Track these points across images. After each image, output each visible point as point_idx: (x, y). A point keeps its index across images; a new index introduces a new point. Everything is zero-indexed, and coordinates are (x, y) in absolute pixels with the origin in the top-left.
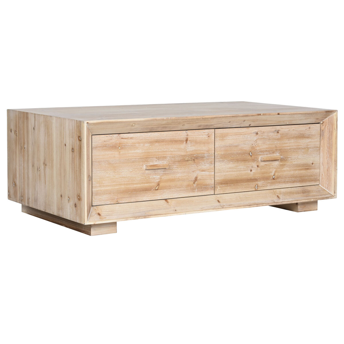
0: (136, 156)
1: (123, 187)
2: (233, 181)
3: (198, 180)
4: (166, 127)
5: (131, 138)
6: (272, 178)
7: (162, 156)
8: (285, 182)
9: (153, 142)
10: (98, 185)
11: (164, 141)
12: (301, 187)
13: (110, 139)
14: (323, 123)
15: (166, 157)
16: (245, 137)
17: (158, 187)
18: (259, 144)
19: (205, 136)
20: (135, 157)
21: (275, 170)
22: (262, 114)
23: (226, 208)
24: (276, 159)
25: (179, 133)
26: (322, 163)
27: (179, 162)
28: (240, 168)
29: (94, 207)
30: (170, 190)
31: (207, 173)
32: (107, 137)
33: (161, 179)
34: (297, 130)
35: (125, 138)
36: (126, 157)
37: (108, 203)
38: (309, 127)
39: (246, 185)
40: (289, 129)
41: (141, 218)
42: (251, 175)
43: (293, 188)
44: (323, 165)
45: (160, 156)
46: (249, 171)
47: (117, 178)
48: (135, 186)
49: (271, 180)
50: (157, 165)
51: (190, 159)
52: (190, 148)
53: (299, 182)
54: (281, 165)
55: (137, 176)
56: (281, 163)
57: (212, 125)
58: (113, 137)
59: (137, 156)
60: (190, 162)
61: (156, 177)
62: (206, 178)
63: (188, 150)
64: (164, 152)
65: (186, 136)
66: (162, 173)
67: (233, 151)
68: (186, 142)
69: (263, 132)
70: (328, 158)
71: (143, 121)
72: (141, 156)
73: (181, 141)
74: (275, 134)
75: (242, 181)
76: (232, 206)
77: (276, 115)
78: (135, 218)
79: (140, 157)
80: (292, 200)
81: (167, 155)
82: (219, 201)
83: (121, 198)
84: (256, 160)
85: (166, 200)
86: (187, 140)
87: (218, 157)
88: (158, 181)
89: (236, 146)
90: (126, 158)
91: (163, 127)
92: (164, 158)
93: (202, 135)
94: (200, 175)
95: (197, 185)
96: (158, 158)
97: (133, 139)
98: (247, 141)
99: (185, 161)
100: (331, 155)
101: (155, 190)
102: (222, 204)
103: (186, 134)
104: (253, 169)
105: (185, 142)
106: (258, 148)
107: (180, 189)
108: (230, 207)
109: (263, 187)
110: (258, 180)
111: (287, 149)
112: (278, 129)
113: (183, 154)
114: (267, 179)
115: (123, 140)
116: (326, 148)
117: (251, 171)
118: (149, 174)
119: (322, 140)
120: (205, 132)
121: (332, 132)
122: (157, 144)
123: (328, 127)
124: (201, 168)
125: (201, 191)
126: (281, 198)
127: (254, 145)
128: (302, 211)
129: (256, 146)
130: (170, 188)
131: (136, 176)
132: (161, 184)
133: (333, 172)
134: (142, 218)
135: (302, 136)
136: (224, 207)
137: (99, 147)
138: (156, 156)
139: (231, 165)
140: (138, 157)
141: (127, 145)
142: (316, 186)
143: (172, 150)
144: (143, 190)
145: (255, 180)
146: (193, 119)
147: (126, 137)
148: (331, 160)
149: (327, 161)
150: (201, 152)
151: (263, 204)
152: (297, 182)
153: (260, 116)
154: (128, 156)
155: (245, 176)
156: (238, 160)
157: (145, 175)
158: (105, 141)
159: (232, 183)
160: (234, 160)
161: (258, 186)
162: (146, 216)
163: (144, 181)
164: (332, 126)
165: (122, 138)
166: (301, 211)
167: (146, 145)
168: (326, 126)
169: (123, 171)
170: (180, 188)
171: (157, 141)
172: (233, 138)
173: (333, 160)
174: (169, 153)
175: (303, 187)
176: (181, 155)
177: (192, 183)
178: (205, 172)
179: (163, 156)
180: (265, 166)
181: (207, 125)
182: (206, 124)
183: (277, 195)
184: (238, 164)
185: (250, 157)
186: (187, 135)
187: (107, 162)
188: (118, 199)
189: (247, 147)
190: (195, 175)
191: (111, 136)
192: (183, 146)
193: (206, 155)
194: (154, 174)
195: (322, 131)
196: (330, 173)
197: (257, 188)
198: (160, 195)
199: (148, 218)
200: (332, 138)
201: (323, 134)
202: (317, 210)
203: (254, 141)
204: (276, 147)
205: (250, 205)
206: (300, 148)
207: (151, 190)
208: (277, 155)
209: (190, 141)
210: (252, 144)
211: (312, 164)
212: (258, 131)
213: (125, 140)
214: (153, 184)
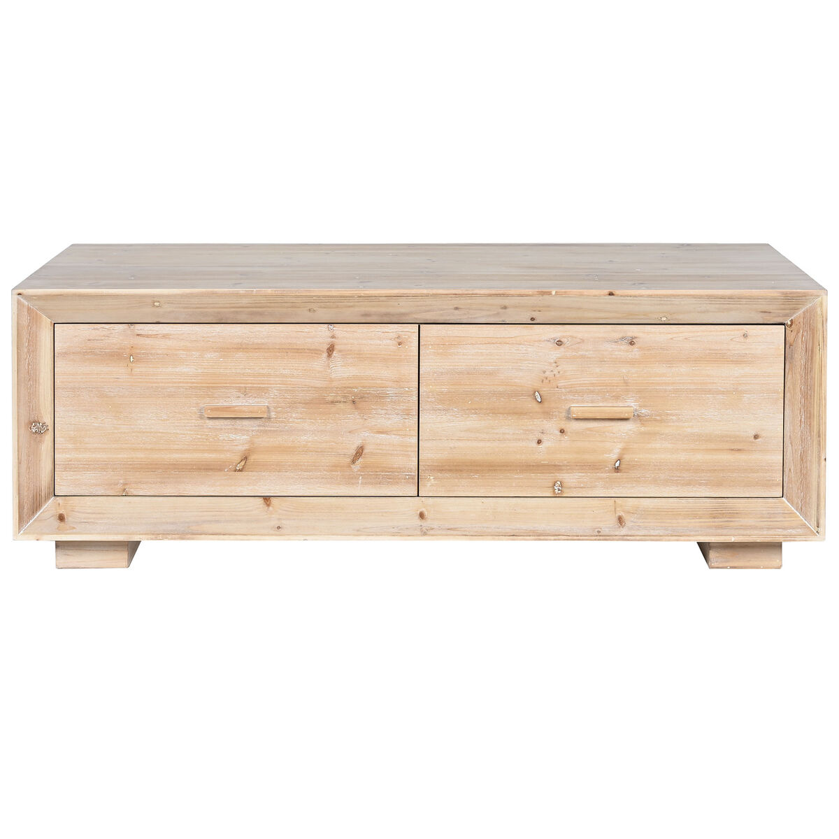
0: (180, 382)
1: (140, 455)
2: (480, 466)
3: (365, 454)
4: (261, 314)
5: (165, 336)
6: (611, 467)
7: (255, 385)
8: (655, 481)
9: (227, 350)
10: (70, 446)
11: (261, 349)
12: (713, 500)
13: (104, 336)
14: (791, 325)
15: (268, 390)
16: (518, 352)
17: (243, 463)
18: (565, 371)
19: (388, 341)
20: (175, 385)
21: (620, 446)
22: (554, 293)
23: (433, 535)
24: (622, 416)
25: (306, 330)
26: (790, 436)
27: (307, 403)
28: (504, 434)
29: (58, 498)
30: (280, 473)
31: (394, 439)
32: (97, 329)
33: (253, 444)
34: (699, 339)
35: (148, 336)
36: (151, 383)
37: (100, 494)
38: (742, 333)
39: (522, 479)
40: (670, 336)
41: (172, 539)
42: (540, 454)
43: (684, 501)
44: (791, 443)
45: (250, 385)
46: (534, 444)
47: (125, 433)
48: (176, 456)
49: (609, 472)
50: (232, 409)
51: (339, 398)
52: (342, 370)
53: (706, 484)
54: (641, 433)
55: (182, 432)
56: (643, 429)
57: (404, 314)
58: (113, 332)
59: (183, 383)
60: (341, 405)
61: (237, 439)
62: (390, 452)
63: (333, 376)
64: (263, 375)
65: (330, 340)
66: (254, 429)
67: (477, 387)
68: (329, 356)
69: (579, 341)
70: (803, 425)
71: (179, 295)
72: (193, 383)
73: (315, 352)
74: (622, 347)
75: (509, 468)
76: (455, 533)
77: (605, 295)
78: (153, 537)
79: (189, 385)
80: (661, 534)
81: (269, 386)
82: (422, 516)
83: (136, 483)
84: (557, 413)
85: (267, 499)
86: (331, 350)
87: (429, 400)
88: (244, 448)
89: (490, 374)
90: (151, 385)
91: (253, 314)
92: (261, 391)
93: (380, 339)
94: (373, 442)
95: (364, 467)
96: (245, 392)
97: (169, 338)
98: (525, 360)
99: (327, 403)
100: (810, 418)
101: (235, 471)
102: (425, 524)
103: (329, 334)
104: (544, 438)
105: (325, 355)
106: (562, 383)
107: (311, 473)
108: (447, 535)
109: (581, 489)
110: (562, 470)
111: (666, 391)
112: (630, 334)
113: (319, 384)
114: (594, 467)
115: (141, 341)
116: (799, 396)
117: (539, 442)
118: (216, 429)
119: (790, 372)
120: (387, 330)
121: (812, 351)
122: (240, 354)
123: (803, 335)
124: (375, 425)
125: (377, 484)
126: (629, 524)
127: (547, 374)
128: (726, 568)
129: (557, 375)
130: (278, 468)
131: (178, 431)
132: (252, 458)
133: (815, 466)
134: (175, 539)
135: (719, 357)
136: (432, 532)
137: (73, 353)
138: (237, 385)
139: (473, 422)
140: (184, 385)
141: (153, 351)
142: (771, 500)
143: (286, 372)
144: (200, 469)
145: (556, 467)
146: (328, 296)
147: (150, 333)
148: (810, 432)
149: (802, 432)
150: (378, 382)
151: (559, 535)
152: (700, 484)
153: (546, 297)
154: (155, 380)
155: (518, 457)
156: (494, 412)
157: (206, 430)
158: (89, 340)
159: (477, 472)
160: (481, 409)
161: (564, 485)
162: (187, 534)
163: (202, 447)
164: (813, 333)
165: (138, 335)
166: (721, 565)
167: (208, 355)
168: (798, 332)
169: (141, 415)
170: (310, 471)
171: (241, 348)
172: (480, 351)
173: (814, 432)
174: (277, 379)
175: (720, 500)
176: (312, 387)
177: (349, 460)
178: (388, 437)
179: (259, 386)
180: (588, 432)
181: (387, 314)
182: (383, 310)
183: (621, 514)
184: (497, 422)
185: (535, 405)
186: (333, 337)
187: (97, 393)
188: (126, 484)
189: (526, 378)
190: (358, 442)
191: (108, 329)
192: (319, 363)
193: (390, 392)
194: (231, 429)
195: (791, 345)
196: (806, 467)
197: (559, 490)
198: (248, 485)
199: (193, 539)
200: (811, 369)
201: (792, 356)
202: (779, 567)
203: (551, 363)
204: (627, 383)
205: (514, 535)
206: (709, 392)
207: (221, 470)
208: (629, 405)
209: (340, 351)
210: (544, 372)
211: (756, 437)
212: (564, 337)
213: (148, 341)
214: (228, 456)
